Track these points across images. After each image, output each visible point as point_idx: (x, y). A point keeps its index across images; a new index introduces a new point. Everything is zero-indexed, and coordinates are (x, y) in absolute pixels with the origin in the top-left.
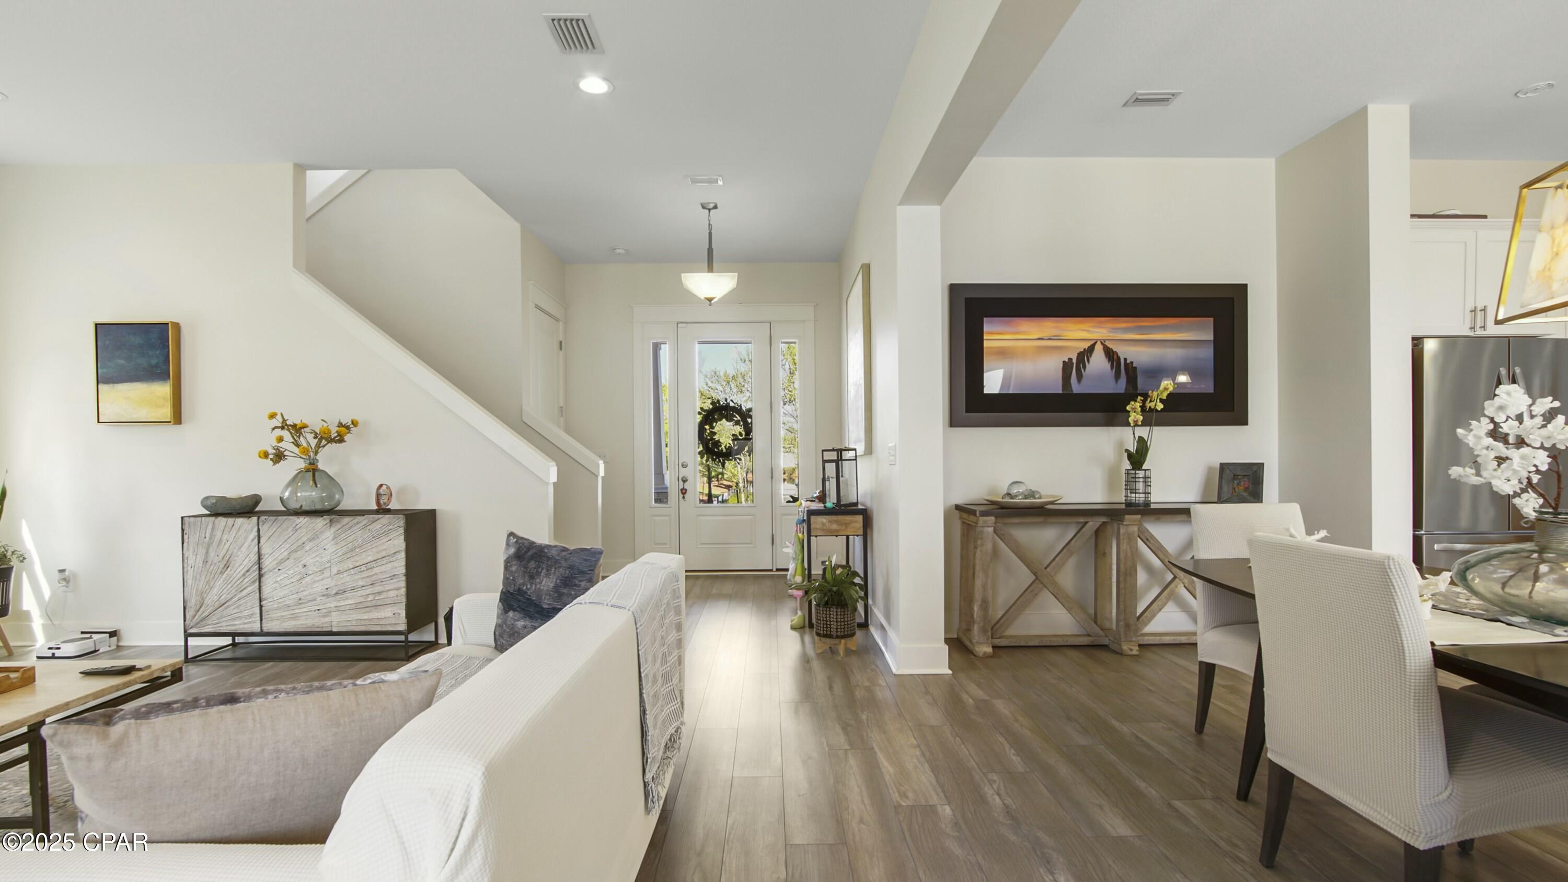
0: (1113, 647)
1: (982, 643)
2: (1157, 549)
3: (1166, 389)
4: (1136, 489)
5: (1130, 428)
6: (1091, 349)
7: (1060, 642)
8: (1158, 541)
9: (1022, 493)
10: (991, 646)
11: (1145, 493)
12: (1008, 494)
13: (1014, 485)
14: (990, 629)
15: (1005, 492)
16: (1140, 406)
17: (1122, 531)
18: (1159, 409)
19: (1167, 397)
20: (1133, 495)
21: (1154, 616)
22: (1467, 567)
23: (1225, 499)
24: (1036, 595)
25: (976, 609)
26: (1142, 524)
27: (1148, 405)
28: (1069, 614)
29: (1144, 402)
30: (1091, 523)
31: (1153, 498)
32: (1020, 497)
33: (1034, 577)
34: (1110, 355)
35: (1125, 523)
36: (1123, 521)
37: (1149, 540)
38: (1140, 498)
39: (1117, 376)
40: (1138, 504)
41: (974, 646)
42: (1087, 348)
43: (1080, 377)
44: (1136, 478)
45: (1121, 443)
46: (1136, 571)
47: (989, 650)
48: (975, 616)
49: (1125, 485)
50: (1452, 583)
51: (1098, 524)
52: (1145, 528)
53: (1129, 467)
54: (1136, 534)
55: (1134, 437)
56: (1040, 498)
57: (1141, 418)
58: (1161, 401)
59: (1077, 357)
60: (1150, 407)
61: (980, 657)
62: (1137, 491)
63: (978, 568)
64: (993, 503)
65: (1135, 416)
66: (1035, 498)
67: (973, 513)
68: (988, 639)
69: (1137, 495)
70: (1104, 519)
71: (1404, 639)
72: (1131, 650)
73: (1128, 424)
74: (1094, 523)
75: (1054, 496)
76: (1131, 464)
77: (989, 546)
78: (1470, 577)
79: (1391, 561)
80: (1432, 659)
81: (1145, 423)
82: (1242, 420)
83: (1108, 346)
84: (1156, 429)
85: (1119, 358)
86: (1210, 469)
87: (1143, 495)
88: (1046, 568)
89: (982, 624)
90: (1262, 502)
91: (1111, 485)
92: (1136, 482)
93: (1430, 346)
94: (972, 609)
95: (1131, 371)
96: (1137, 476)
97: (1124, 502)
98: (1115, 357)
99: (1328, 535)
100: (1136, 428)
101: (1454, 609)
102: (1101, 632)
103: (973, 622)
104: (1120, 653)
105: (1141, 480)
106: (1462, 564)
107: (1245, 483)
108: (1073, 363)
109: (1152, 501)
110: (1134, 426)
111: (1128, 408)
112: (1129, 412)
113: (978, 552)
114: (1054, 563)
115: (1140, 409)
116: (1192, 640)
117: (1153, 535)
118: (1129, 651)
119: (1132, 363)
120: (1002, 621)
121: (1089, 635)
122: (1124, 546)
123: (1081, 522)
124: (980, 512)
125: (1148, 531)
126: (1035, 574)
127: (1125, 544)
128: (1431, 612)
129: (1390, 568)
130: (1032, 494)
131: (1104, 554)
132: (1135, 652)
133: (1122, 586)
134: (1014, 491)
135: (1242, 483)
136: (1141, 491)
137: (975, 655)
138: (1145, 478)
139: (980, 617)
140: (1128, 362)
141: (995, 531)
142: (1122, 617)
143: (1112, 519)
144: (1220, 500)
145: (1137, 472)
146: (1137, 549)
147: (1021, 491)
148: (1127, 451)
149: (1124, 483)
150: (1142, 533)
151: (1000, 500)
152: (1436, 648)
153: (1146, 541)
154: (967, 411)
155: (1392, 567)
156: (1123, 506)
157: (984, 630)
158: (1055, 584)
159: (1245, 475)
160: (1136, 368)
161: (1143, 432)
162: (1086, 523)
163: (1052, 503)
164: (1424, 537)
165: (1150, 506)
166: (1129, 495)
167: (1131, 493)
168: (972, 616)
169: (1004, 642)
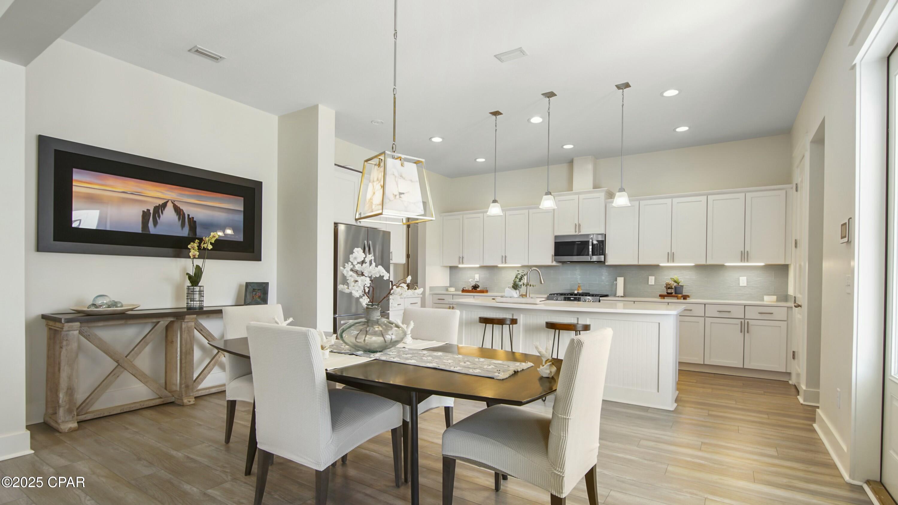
0: (178, 402)
1: (67, 421)
2: (208, 335)
3: (214, 237)
4: (194, 299)
5: (190, 260)
6: (164, 205)
7: (138, 406)
8: (208, 330)
9: (106, 303)
10: (76, 422)
11: (200, 301)
12: (94, 305)
13: (98, 298)
14: (75, 409)
15: (91, 303)
16: (197, 246)
17: (183, 326)
18: (210, 249)
19: (214, 241)
20: (192, 302)
21: (205, 378)
22: (343, 331)
23: (248, 303)
24: (118, 377)
25: (61, 395)
26: (197, 321)
27: (202, 246)
28: (146, 387)
29: (200, 243)
30: (162, 322)
31: (205, 304)
32: (104, 307)
33: (116, 364)
34: (178, 210)
35: (185, 321)
36: (184, 320)
37: (202, 330)
38: (196, 304)
39: (183, 225)
40: (195, 308)
41: (59, 424)
42: (161, 204)
43: (155, 223)
44: (194, 291)
45: (185, 269)
46: (193, 351)
47: (74, 425)
48: (60, 401)
49: (187, 296)
50: (337, 338)
51: (167, 323)
52: (200, 322)
53: (189, 284)
54: (193, 327)
55: (193, 265)
56: (122, 306)
57: (198, 253)
58: (211, 243)
59: (154, 209)
60: (204, 247)
61: (65, 433)
62: (195, 300)
63: (63, 364)
64: (79, 312)
65: (194, 252)
66: (117, 307)
67: (59, 320)
68: (73, 417)
69: (195, 302)
70: (171, 319)
71: (315, 370)
72: (190, 402)
73: (189, 257)
74: (163, 323)
75: (133, 305)
76: (191, 282)
77: (74, 345)
78: (344, 335)
79: (309, 332)
80: (326, 377)
81: (200, 257)
82: (257, 257)
83: (177, 205)
84: (207, 261)
85: (184, 214)
86: (241, 286)
87: (198, 302)
88: (126, 357)
89: (67, 407)
90: (267, 304)
91: (178, 298)
92: (194, 294)
93: (341, 228)
94: (57, 396)
95: (193, 224)
96: (195, 290)
97: (186, 307)
98: (182, 213)
99: (293, 320)
100: (194, 260)
101: (339, 351)
102: (169, 394)
103: (59, 406)
104: (182, 405)
105: (197, 293)
106: (342, 329)
107: (259, 294)
108: (151, 213)
109: (204, 306)
110: (193, 258)
111: (189, 246)
112: (190, 249)
113: (64, 351)
114: (133, 352)
115: (197, 248)
116: (222, 389)
117: (204, 327)
118: (188, 402)
119: (193, 218)
120: (87, 401)
121: (161, 398)
122: (185, 336)
123: (154, 322)
124: (65, 319)
125: (202, 325)
126: (117, 362)
127: (186, 334)
128: (329, 354)
129: (309, 336)
130: (115, 304)
131: (172, 342)
132: (192, 403)
133: (183, 361)
134: (99, 302)
135: (258, 293)
136: (197, 300)
137: (61, 433)
138: (200, 291)
139: (65, 401)
140: (190, 217)
141: (80, 333)
142: (183, 382)
143: (177, 319)
144: (246, 304)
145: (195, 288)
146: (194, 337)
147: (105, 302)
148: (187, 274)
149: (186, 295)
150: (197, 326)
151: (87, 309)
152: (328, 372)
153: (200, 331)
154: (54, 240)
155: (310, 335)
156: (185, 310)
157: (70, 411)
158: (134, 367)
159: (259, 289)
160: (195, 222)
161: (199, 262)
162: (159, 322)
163: (132, 310)
164: (338, 318)
165: (203, 309)
166: (189, 302)
167: (191, 301)
168: (58, 402)
169: (89, 417)
